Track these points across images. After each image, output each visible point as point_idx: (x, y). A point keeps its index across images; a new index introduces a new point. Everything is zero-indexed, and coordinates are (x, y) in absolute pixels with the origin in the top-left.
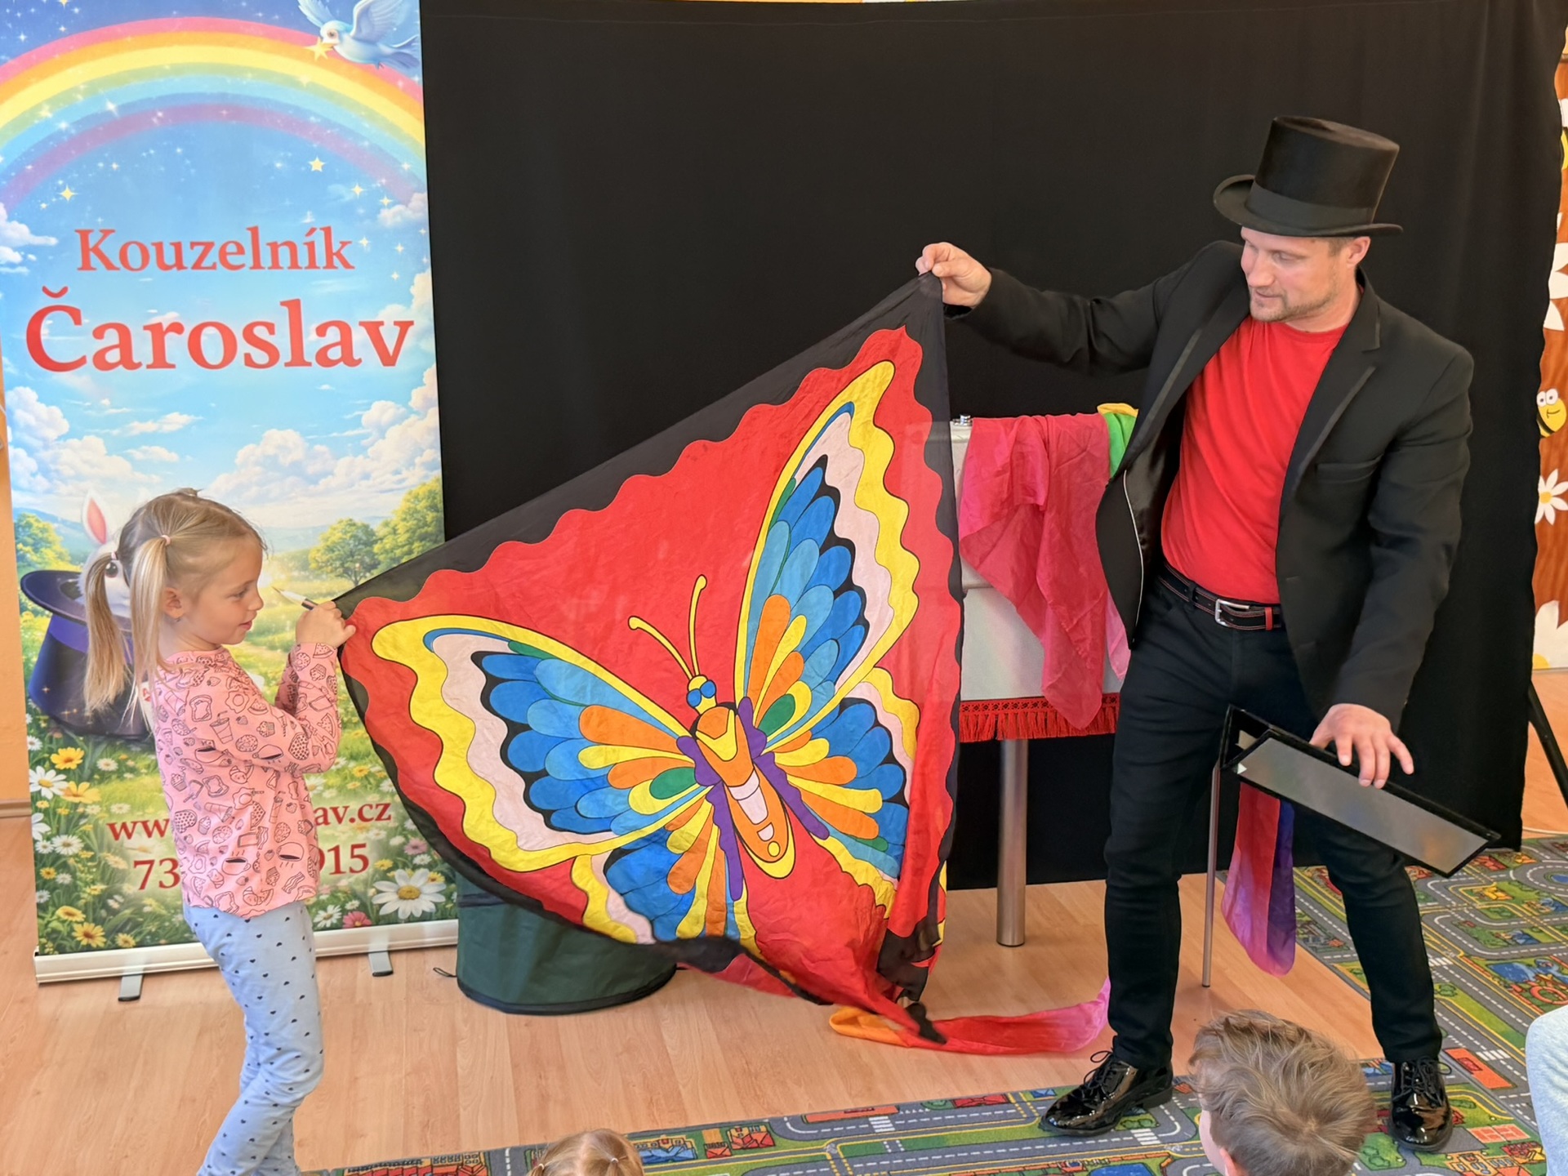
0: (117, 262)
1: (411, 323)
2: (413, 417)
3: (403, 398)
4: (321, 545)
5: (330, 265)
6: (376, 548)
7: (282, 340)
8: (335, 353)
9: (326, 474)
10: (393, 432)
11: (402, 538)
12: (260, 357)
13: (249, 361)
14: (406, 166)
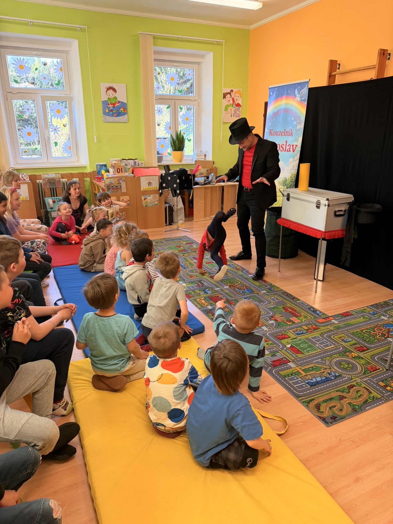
0: (272, 134)
1: (297, 145)
2: (295, 161)
3: (294, 158)
4: (282, 180)
5: (291, 135)
6: (287, 182)
7: (284, 147)
8: (289, 150)
9: (285, 169)
10: (292, 163)
11: (289, 181)
12: (282, 150)
13: (281, 151)
14: (302, 119)
